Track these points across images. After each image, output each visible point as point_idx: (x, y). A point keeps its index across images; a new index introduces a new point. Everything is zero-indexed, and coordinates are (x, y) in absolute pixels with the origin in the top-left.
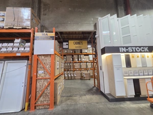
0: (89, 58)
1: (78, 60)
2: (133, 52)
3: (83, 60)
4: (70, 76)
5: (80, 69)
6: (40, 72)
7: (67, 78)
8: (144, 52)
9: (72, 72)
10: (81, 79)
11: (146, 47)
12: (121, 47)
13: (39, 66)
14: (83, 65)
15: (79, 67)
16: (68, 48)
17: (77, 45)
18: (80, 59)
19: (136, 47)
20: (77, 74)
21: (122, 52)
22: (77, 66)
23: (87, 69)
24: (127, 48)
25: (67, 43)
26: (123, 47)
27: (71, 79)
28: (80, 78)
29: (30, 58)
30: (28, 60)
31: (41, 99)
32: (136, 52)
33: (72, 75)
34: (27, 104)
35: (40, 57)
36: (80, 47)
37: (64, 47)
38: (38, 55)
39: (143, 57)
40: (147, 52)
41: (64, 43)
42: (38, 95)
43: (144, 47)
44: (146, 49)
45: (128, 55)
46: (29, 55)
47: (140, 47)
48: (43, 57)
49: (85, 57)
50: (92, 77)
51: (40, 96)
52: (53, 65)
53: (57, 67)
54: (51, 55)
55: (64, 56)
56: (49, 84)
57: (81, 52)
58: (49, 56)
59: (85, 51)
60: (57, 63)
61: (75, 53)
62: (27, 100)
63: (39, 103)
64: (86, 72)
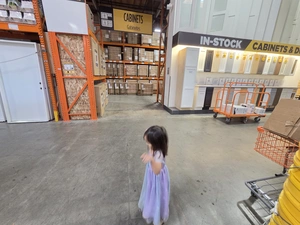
0: (154, 57)
1: (133, 59)
2: (218, 47)
3: (143, 59)
4: (117, 88)
5: (137, 77)
6: (68, 67)
7: (112, 91)
8: (234, 48)
9: (120, 81)
10: (137, 94)
11: (239, 40)
12: (204, 35)
13: (65, 55)
14: (143, 71)
15: (134, 73)
16: (112, 29)
17: (132, 24)
18: (136, 58)
19: (226, 38)
20: (130, 85)
21: (202, 45)
22: (130, 70)
23: (148, 77)
24: (212, 37)
25: (110, 15)
26: (207, 36)
27: (120, 93)
28: (135, 92)
29: (41, 37)
30: (38, 41)
31: (77, 107)
32: (223, 47)
33: (122, 87)
34: (56, 113)
35: (62, 38)
36: (137, 28)
37: (106, 23)
38: (56, 34)
39: (231, 58)
40: (238, 49)
41: (104, 15)
42: (71, 102)
43: (236, 39)
44: (238, 44)
45: (212, 52)
46: (37, 30)
47: (231, 39)
48: (67, 39)
49: (146, 53)
50: (154, 92)
51: (75, 104)
52: (88, 57)
53: (96, 62)
54: (81, 36)
55: (105, 46)
56: (86, 87)
57: (140, 42)
58: (79, 38)
59: (148, 40)
60: (95, 54)
61: (127, 42)
62: (55, 108)
63: (74, 112)
64: (146, 82)
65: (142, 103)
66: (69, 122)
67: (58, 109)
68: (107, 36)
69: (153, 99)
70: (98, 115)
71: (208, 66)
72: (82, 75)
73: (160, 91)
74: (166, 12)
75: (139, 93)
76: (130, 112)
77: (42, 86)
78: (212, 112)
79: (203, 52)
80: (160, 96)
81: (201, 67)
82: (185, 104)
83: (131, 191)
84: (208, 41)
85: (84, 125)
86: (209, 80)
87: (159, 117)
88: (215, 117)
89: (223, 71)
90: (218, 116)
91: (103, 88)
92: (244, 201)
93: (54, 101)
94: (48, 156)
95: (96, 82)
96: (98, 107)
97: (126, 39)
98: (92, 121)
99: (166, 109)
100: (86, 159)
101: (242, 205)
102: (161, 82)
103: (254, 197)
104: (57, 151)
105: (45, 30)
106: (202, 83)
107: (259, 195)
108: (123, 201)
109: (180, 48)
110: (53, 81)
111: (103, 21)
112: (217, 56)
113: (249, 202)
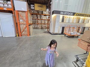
0: (46, 18)
1: (40, 18)
2: (66, 15)
3: (43, 18)
4: (35, 27)
5: (41, 24)
6: (21, 21)
7: (34, 28)
8: (71, 15)
9: (36, 25)
10: (41, 29)
11: (72, 13)
13: (20, 17)
14: (43, 22)
15: (40, 22)
16: (34, 9)
17: (40, 8)
18: (41, 18)
19: (68, 12)
20: (39, 26)
21: (61, 14)
22: (39, 22)
23: (45, 24)
24: (64, 12)
25: (34, 5)
26: (62, 12)
27: (36, 28)
29: (13, 12)
30: (12, 13)
31: (23, 33)
32: (67, 15)
33: (37, 27)
35: (19, 12)
36: (41, 9)
37: (32, 8)
38: (18, 11)
39: (70, 18)
40: (72, 15)
41: (32, 5)
42: (22, 31)
43: (71, 13)
44: (72, 14)
45: (64, 16)
46: (12, 10)
47: (70, 12)
48: (21, 13)
49: (44, 17)
50: (47, 28)
51: (23, 32)
52: (27, 17)
53: (29, 19)
54: (25, 11)
55: (32, 15)
56: (26, 27)
57: (42, 13)
58: (24, 12)
59: (44, 13)
60: (29, 17)
61: (38, 13)
62: (17, 33)
63: (23, 34)
64: (44, 25)
65: (43, 31)
66: (21, 37)
67: (18, 33)
68: (33, 12)
69: (46, 30)
70: (30, 35)
71: (63, 21)
72: (25, 23)
73: (48, 28)
74: (50, 5)
75: (42, 28)
76: (39, 34)
77: (13, 26)
78: (64, 34)
79: (61, 16)
80: (48, 29)
81: (61, 21)
82: (56, 32)
83: (40, 58)
84: (63, 13)
85: (26, 38)
86: (63, 25)
87: (48, 36)
88: (65, 36)
89: (67, 22)
90: (66, 35)
91: (31, 27)
92: (74, 61)
93: (17, 31)
94: (15, 47)
95: (29, 25)
96: (30, 32)
97: (38, 12)
98: (28, 37)
99: (50, 33)
100: (26, 48)
101: (74, 63)
102: (49, 25)
103: (77, 60)
104: (17, 46)
105: (14, 10)
106: (61, 25)
107: (79, 60)
108: (37, 61)
109: (54, 15)
110: (17, 25)
111: (31, 7)
112: (66, 17)
113: (76, 62)
